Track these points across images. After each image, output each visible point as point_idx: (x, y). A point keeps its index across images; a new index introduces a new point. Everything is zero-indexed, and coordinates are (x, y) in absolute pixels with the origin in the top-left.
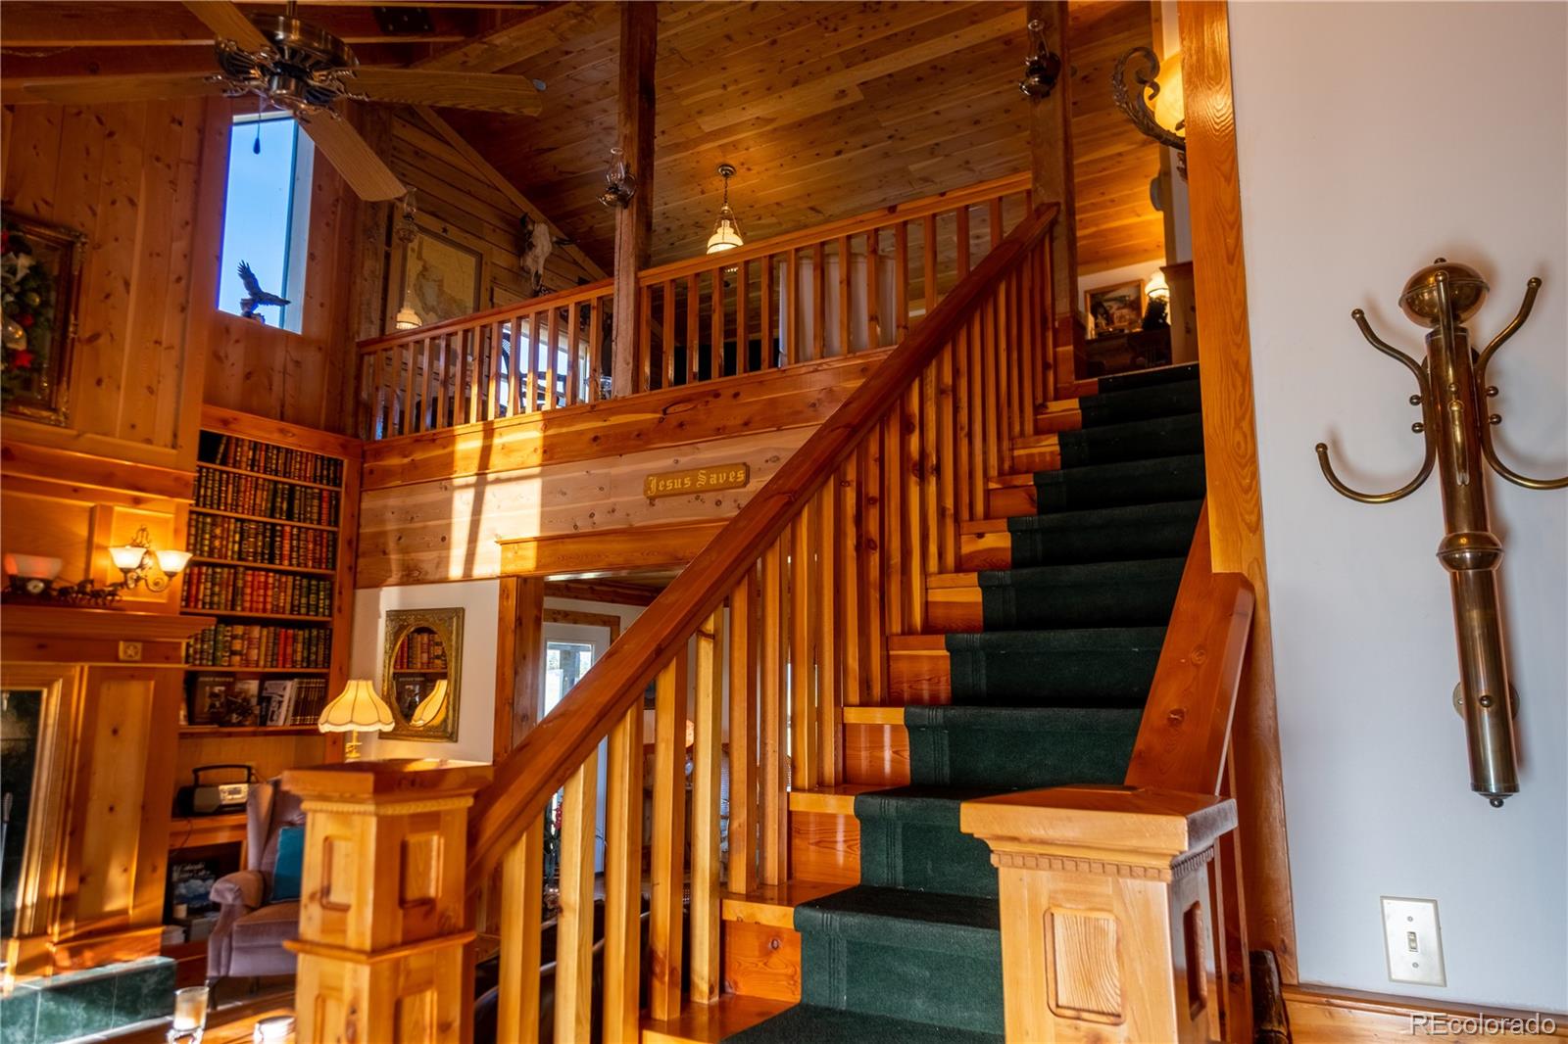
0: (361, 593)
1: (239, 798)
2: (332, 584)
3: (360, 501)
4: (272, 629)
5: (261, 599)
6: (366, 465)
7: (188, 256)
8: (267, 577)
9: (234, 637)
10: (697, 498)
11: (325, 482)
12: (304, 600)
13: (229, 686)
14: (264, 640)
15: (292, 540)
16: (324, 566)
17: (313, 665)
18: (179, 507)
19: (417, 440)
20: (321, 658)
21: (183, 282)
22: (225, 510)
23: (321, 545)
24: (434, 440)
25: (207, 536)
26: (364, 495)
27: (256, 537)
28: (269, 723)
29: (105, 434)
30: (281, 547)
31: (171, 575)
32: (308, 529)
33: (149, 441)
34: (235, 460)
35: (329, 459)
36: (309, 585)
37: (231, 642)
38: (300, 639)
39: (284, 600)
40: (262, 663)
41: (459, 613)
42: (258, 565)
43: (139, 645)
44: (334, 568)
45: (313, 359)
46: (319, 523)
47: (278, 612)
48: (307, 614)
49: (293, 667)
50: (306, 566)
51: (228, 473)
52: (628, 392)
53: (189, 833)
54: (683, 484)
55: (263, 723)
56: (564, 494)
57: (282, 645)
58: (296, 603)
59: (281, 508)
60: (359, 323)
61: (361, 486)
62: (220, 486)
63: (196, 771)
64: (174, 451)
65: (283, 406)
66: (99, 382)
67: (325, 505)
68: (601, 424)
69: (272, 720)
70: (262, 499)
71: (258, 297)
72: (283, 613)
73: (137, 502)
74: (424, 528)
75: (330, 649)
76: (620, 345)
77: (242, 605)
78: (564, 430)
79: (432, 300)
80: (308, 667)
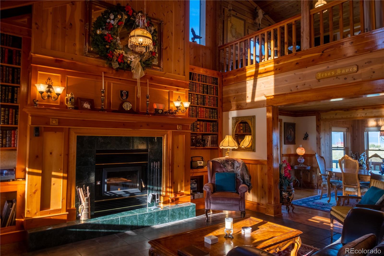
0: (224, 113)
1: (202, 164)
2: (217, 111)
3: (222, 89)
4: (205, 122)
5: (202, 115)
6: (223, 79)
7: (184, 25)
8: (203, 109)
9: (197, 124)
10: (337, 78)
11: (214, 84)
12: (211, 115)
13: (196, 137)
14: (204, 125)
15: (208, 99)
16: (215, 106)
17: (214, 131)
18: (186, 91)
19: (238, 71)
20: (216, 130)
21: (183, 32)
22: (194, 92)
23: (214, 101)
24: (243, 70)
25: (190, 99)
26: (224, 87)
27: (200, 99)
28: (205, 146)
29: (170, 73)
30: (206, 101)
31: (186, 108)
32: (211, 96)
33: (179, 74)
34: (195, 79)
35: (215, 78)
36: (212, 111)
37: (197, 126)
38: (211, 125)
39: (207, 115)
40: (204, 131)
41: (254, 117)
42: (201, 106)
43: (181, 126)
44: (217, 107)
45: (208, 52)
46: (214, 95)
47: (206, 118)
48: (212, 119)
49: (210, 132)
50: (211, 106)
51: (194, 82)
52: (308, 48)
53: (193, 173)
54: (331, 74)
55: (204, 146)
56: (286, 81)
57: (208, 127)
58: (210, 116)
59: (205, 91)
60: (219, 41)
61: (222, 85)
62: (192, 86)
63: (192, 158)
64: (184, 77)
65: (202, 65)
66: (168, 59)
67: (214, 90)
68: (298, 59)
69: (206, 145)
70: (201, 88)
71: (195, 37)
72: (207, 118)
73: (178, 90)
74: (242, 94)
75: (218, 127)
76: (304, 34)
77: (198, 116)
78: (286, 62)
79: (234, 34)
80: (213, 132)
